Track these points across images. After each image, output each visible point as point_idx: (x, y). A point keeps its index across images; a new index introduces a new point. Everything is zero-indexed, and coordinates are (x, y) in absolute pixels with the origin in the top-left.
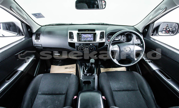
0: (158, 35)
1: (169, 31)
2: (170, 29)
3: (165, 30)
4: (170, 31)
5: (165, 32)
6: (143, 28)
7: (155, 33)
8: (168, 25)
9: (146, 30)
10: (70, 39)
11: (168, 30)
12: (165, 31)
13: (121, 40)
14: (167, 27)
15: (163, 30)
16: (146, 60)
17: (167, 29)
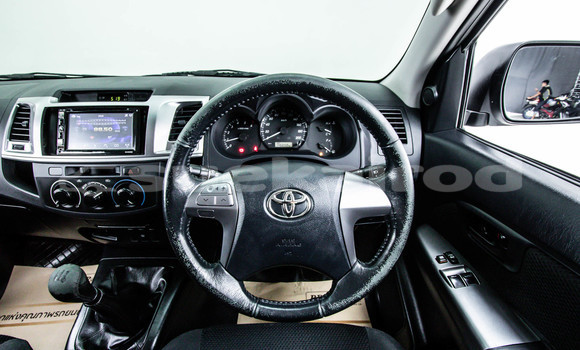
0: (501, 118)
1: (558, 109)
2: (562, 98)
3: (535, 102)
4: (564, 110)
5: (537, 115)
6: (417, 81)
7: (486, 108)
8: (547, 82)
9: (434, 89)
10: (11, 143)
11: (552, 103)
12: (537, 108)
13: (305, 147)
14: (544, 90)
15: (527, 107)
16: (440, 267)
17: (545, 98)
